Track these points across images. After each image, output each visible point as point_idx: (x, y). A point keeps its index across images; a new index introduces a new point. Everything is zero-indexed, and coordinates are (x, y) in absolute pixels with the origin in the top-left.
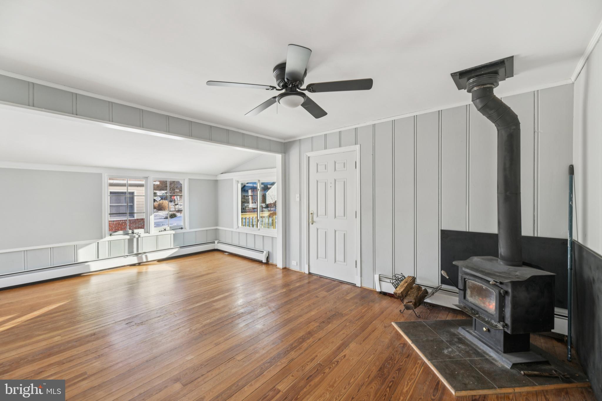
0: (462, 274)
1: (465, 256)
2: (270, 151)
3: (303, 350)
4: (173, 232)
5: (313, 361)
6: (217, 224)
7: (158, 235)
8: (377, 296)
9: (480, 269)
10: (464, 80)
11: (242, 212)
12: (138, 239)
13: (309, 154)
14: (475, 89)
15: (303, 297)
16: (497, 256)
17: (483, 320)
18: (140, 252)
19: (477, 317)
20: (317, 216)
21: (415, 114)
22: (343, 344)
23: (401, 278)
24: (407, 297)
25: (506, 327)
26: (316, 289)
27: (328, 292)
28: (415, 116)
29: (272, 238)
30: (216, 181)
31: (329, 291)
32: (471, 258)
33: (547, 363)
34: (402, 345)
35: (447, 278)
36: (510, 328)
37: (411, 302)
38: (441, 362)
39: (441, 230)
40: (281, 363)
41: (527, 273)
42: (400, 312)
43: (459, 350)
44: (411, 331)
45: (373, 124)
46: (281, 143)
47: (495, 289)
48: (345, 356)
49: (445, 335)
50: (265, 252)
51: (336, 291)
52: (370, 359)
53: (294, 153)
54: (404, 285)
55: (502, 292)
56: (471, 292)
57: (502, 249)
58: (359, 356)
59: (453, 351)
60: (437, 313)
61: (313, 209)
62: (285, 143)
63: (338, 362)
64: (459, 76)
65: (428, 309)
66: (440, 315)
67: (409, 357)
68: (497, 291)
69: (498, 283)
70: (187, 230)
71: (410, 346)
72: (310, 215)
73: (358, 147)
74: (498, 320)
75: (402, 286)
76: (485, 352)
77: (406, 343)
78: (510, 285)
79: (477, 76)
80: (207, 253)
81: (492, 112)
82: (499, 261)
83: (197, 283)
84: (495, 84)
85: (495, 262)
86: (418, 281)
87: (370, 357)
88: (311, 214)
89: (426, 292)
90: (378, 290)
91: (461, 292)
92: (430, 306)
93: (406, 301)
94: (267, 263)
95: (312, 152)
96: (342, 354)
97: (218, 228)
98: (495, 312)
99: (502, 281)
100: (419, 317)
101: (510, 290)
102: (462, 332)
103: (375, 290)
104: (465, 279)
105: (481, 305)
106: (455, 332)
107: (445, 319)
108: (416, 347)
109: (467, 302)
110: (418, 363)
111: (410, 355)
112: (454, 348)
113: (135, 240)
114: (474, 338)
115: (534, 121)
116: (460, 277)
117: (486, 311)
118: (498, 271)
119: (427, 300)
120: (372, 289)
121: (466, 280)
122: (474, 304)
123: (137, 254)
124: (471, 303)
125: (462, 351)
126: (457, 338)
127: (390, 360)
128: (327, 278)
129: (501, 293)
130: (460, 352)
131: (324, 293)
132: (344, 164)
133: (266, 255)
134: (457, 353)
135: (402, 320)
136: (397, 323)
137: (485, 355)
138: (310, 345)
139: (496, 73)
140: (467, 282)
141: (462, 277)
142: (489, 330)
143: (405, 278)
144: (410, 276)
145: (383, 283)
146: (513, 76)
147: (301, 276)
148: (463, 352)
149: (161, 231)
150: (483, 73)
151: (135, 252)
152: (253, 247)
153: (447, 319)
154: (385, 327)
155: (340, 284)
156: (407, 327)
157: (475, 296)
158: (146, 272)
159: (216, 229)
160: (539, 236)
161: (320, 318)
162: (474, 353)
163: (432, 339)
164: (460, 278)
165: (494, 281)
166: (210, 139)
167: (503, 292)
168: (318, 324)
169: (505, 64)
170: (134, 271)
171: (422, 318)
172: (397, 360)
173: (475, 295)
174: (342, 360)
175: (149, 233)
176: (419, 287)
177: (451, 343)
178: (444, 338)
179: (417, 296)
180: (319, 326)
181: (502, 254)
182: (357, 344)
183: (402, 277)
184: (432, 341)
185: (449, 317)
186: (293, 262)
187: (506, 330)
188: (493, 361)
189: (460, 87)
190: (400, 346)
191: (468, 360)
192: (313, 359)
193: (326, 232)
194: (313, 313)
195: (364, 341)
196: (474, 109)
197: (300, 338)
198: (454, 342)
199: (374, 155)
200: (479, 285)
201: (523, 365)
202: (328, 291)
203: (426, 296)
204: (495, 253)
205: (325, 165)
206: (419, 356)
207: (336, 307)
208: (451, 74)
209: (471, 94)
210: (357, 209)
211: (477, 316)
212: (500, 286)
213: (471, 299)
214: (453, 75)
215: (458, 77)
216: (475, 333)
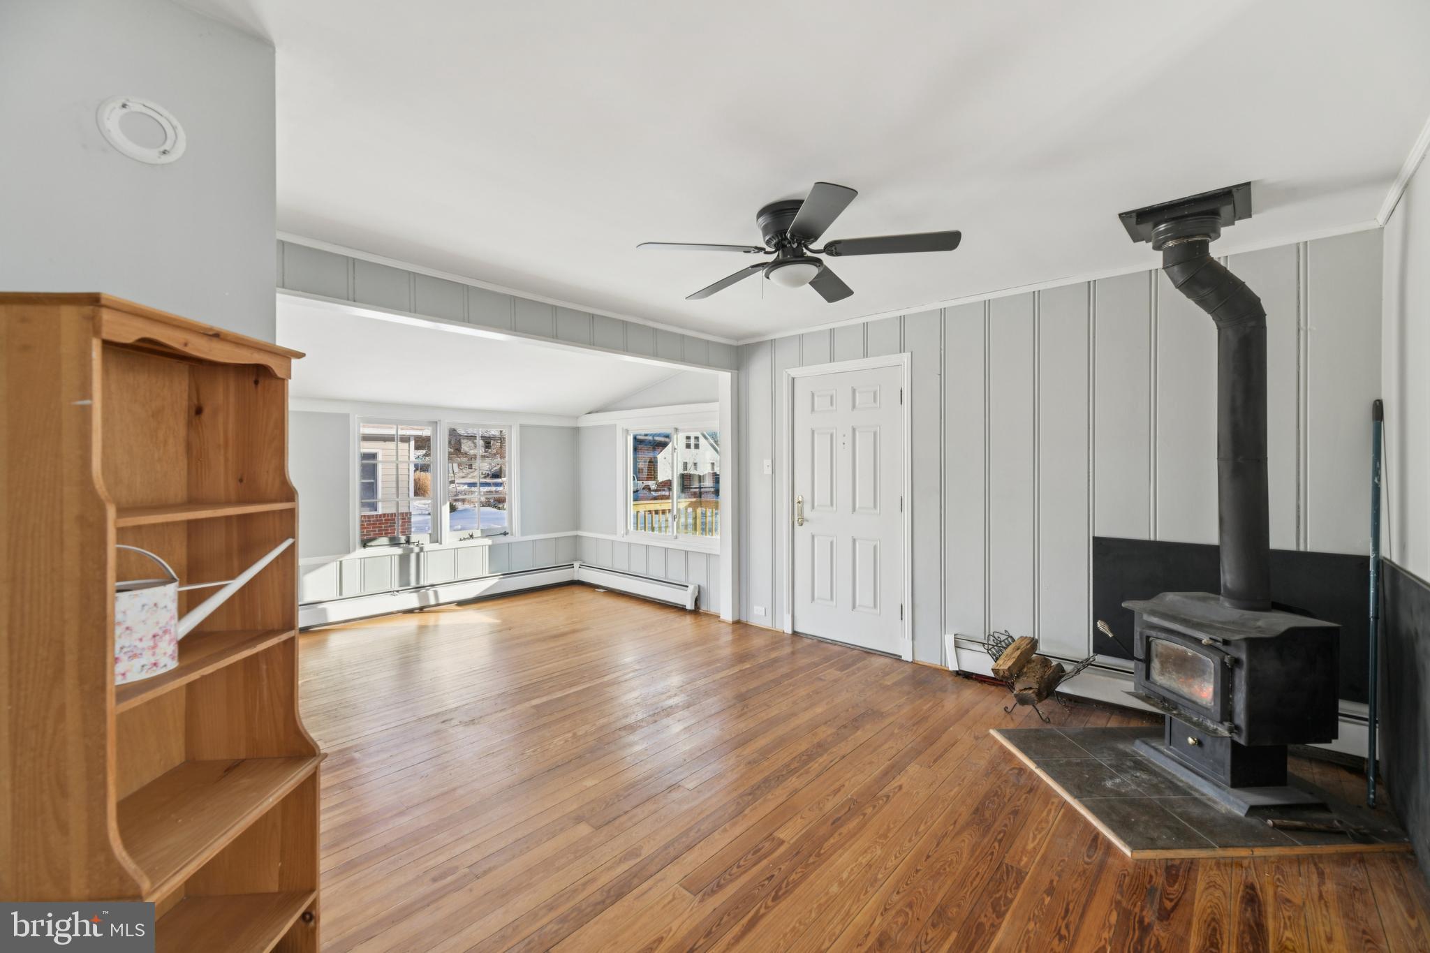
0: (1143, 628)
1: (1149, 590)
2: (708, 365)
3: (813, 776)
4: (488, 542)
5: (838, 795)
6: (577, 526)
7: (457, 549)
8: (949, 679)
9: (1182, 616)
10: (1146, 228)
11: (635, 500)
12: (418, 555)
13: (794, 372)
14: (1170, 244)
15: (791, 679)
16: (1217, 591)
17: (1189, 720)
18: (422, 583)
19: (1175, 715)
20: (813, 507)
21: (1036, 288)
22: (892, 767)
23: (1006, 641)
24: (1022, 678)
25: (1235, 731)
26: (816, 665)
27: (843, 671)
28: (1036, 293)
29: (708, 556)
30: (576, 431)
31: (846, 669)
32: (1161, 595)
33: (1323, 807)
34: (1016, 771)
35: (1110, 635)
36: (1244, 734)
37: (1031, 688)
38: (1101, 801)
39: (1094, 538)
40: (773, 796)
41: (1278, 622)
42: (1004, 712)
43: (1136, 782)
44: (1033, 745)
45: (941, 309)
46: (731, 347)
47: (1212, 655)
48: (900, 787)
49: (1105, 755)
50: (691, 587)
51: (859, 669)
52: (952, 793)
53: (759, 370)
54: (1012, 654)
55: (1227, 660)
56: (1162, 663)
57: (1229, 576)
58: (929, 788)
59: (1123, 783)
60: (1084, 715)
61: (802, 492)
62: (738, 347)
63: (888, 797)
64: (1137, 219)
65: (1067, 707)
66: (1092, 719)
67: (1033, 791)
68: (1217, 659)
69: (1219, 642)
70: (516, 536)
71: (1032, 773)
72: (796, 505)
73: (905, 358)
74: (1218, 717)
75: (1009, 657)
76: (1191, 787)
77: (1024, 767)
78: (1244, 646)
79: (1173, 219)
80: (558, 589)
81: (1205, 291)
82: (1221, 602)
83: (557, 649)
84: (1212, 235)
85: (1212, 602)
86: (1043, 649)
87: (951, 790)
88: (799, 502)
89: (1060, 669)
90: (953, 666)
91: (1140, 666)
92: (1070, 700)
93: (1018, 687)
94: (696, 612)
95: (801, 368)
96: (895, 784)
97: (580, 533)
98: (1213, 704)
99: (1227, 638)
100: (1047, 721)
101: (1243, 657)
102: (1141, 749)
103: (946, 669)
104: (1148, 637)
105: (1183, 691)
106: (1128, 750)
107: (1104, 726)
108: (1045, 774)
109: (1153, 685)
110: (1053, 803)
111: (1034, 787)
112: (1126, 778)
113: (413, 557)
114: (1169, 761)
115: (1299, 307)
116: (1138, 633)
117: (1194, 702)
118: (1221, 620)
119: (1063, 688)
120: (939, 667)
121: (1151, 639)
122: (1167, 690)
123: (418, 588)
124: (1161, 686)
125: (1143, 784)
126: (1131, 760)
127: (994, 796)
128: (834, 643)
129: (1226, 663)
130: (1139, 785)
131: (833, 674)
132: (875, 393)
133: (693, 593)
134: (1134, 787)
135: (1011, 726)
136: (1001, 731)
137: (1193, 792)
138: (825, 767)
139: (1215, 213)
140: (1153, 644)
141: (1141, 634)
142: (1200, 743)
143: (1014, 640)
144: (1025, 636)
145: (963, 653)
146: (1250, 216)
147: (776, 639)
148: (1146, 786)
149: (464, 539)
150: (1186, 213)
151: (413, 584)
152: (661, 576)
153: (1109, 725)
154: (976, 738)
155: (865, 655)
156: (1024, 740)
157: (1169, 672)
158: (436, 626)
159: (576, 537)
160: (1309, 550)
161: (835, 718)
162: (1169, 787)
163: (1079, 761)
164: (1137, 636)
165: (1210, 638)
166: (555, 336)
167: (1230, 660)
168: (834, 730)
169: (1232, 196)
170: (413, 622)
171: (1054, 724)
172: (1007, 797)
173: (1170, 670)
174: (895, 793)
175: (441, 543)
176: (1045, 660)
177: (1120, 769)
178: (1104, 760)
179: (1042, 677)
180: (838, 734)
181: (1229, 585)
182: (921, 766)
183: (1007, 639)
184: (1077, 764)
185: (1114, 723)
186: (755, 607)
187: (1236, 738)
188: (1209, 803)
189: (1136, 238)
190: (1011, 772)
191: (1155, 799)
192: (839, 790)
193: (832, 543)
194: (819, 710)
195: (935, 761)
196: (1166, 283)
197: (802, 754)
198: (1125, 767)
199: (942, 375)
200: (1178, 649)
201: (1272, 810)
202: (842, 669)
203: (1061, 677)
204: (1212, 586)
205: (832, 397)
206: (1055, 791)
207: (865, 700)
208: (1120, 215)
209: (1161, 253)
210: (904, 493)
211: (1174, 712)
212: (1223, 648)
213: (1161, 679)
214: (1124, 217)
215: (1134, 220)
216: (1171, 750)
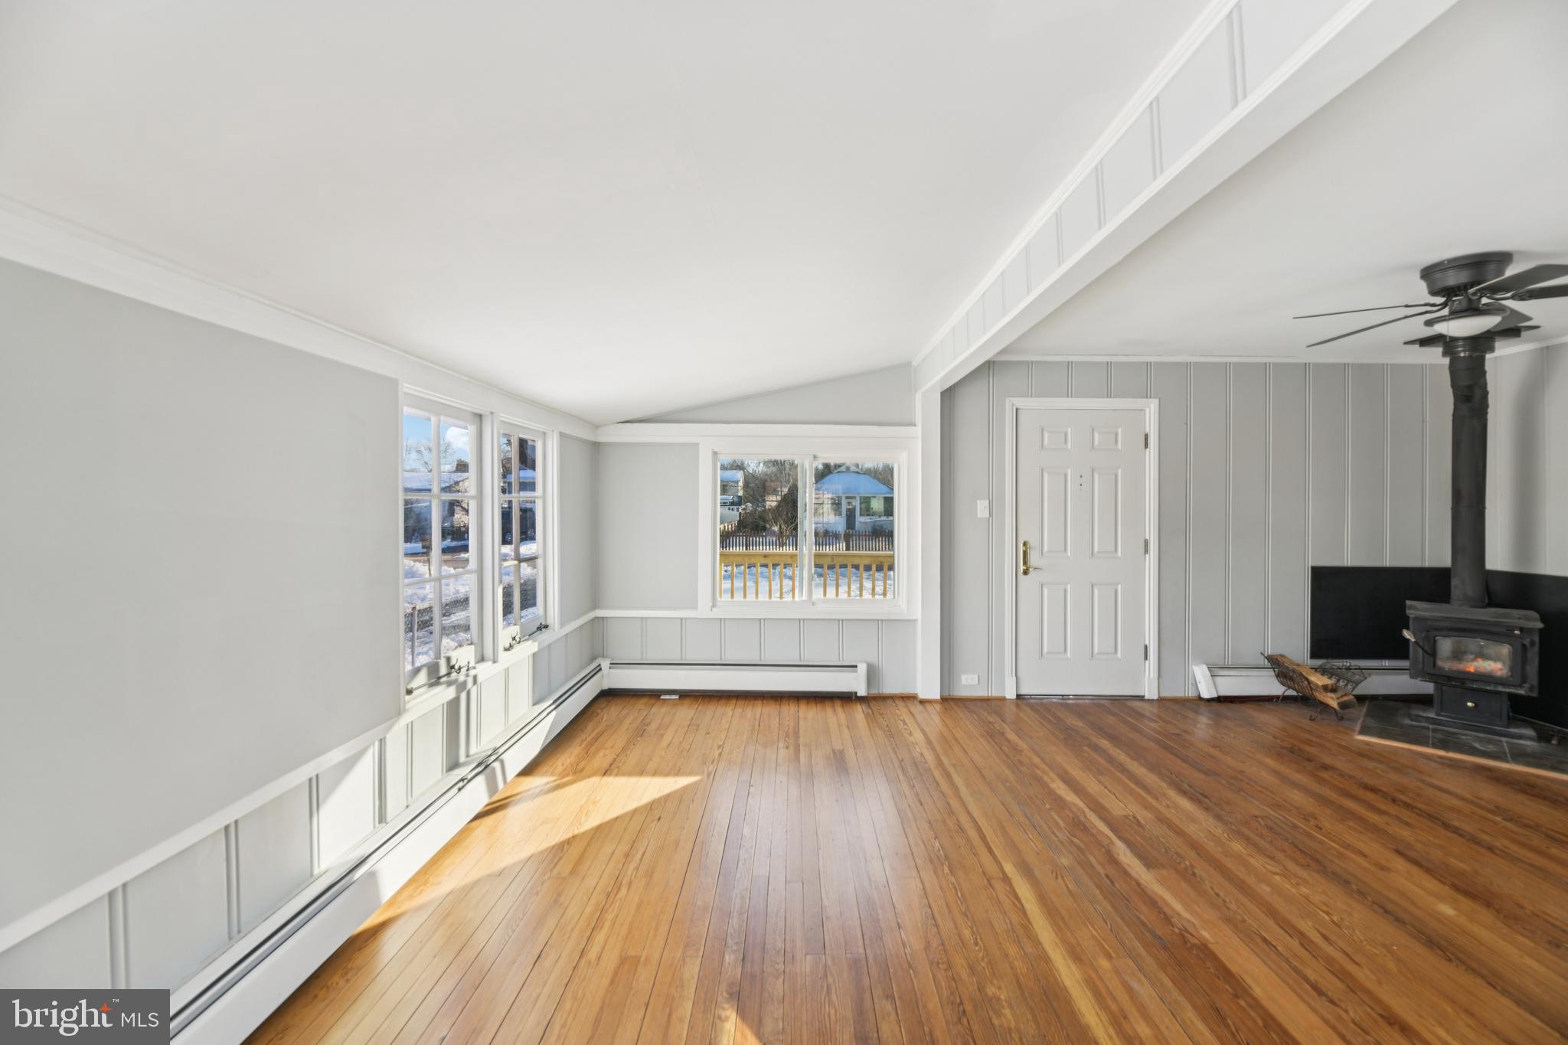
4: (534, 646)
6: (600, 602)
7: (509, 668)
12: (469, 695)
13: (1019, 403)
18: (472, 752)
20: (1042, 553)
25: (1531, 689)
29: (883, 622)
30: (596, 448)
39: (1312, 567)
45: (1187, 363)
50: (855, 667)
53: (970, 394)
57: (1469, 587)
70: (556, 631)
73: (1151, 403)
74: (1517, 682)
78: (1535, 631)
90: (1209, 694)
91: (1428, 659)
94: (868, 697)
95: (1029, 399)
98: (1510, 674)
101: (1536, 638)
104: (1435, 637)
109: (1440, 671)
113: (463, 701)
123: (483, 764)
129: (1525, 644)
132: (1116, 435)
133: (863, 674)
149: (510, 646)
152: (795, 659)
159: (598, 619)
167: (1529, 642)
175: (495, 661)
181: (1469, 593)
186: (965, 678)
199: (1188, 424)
210: (1149, 535)
216: (1443, 716)
